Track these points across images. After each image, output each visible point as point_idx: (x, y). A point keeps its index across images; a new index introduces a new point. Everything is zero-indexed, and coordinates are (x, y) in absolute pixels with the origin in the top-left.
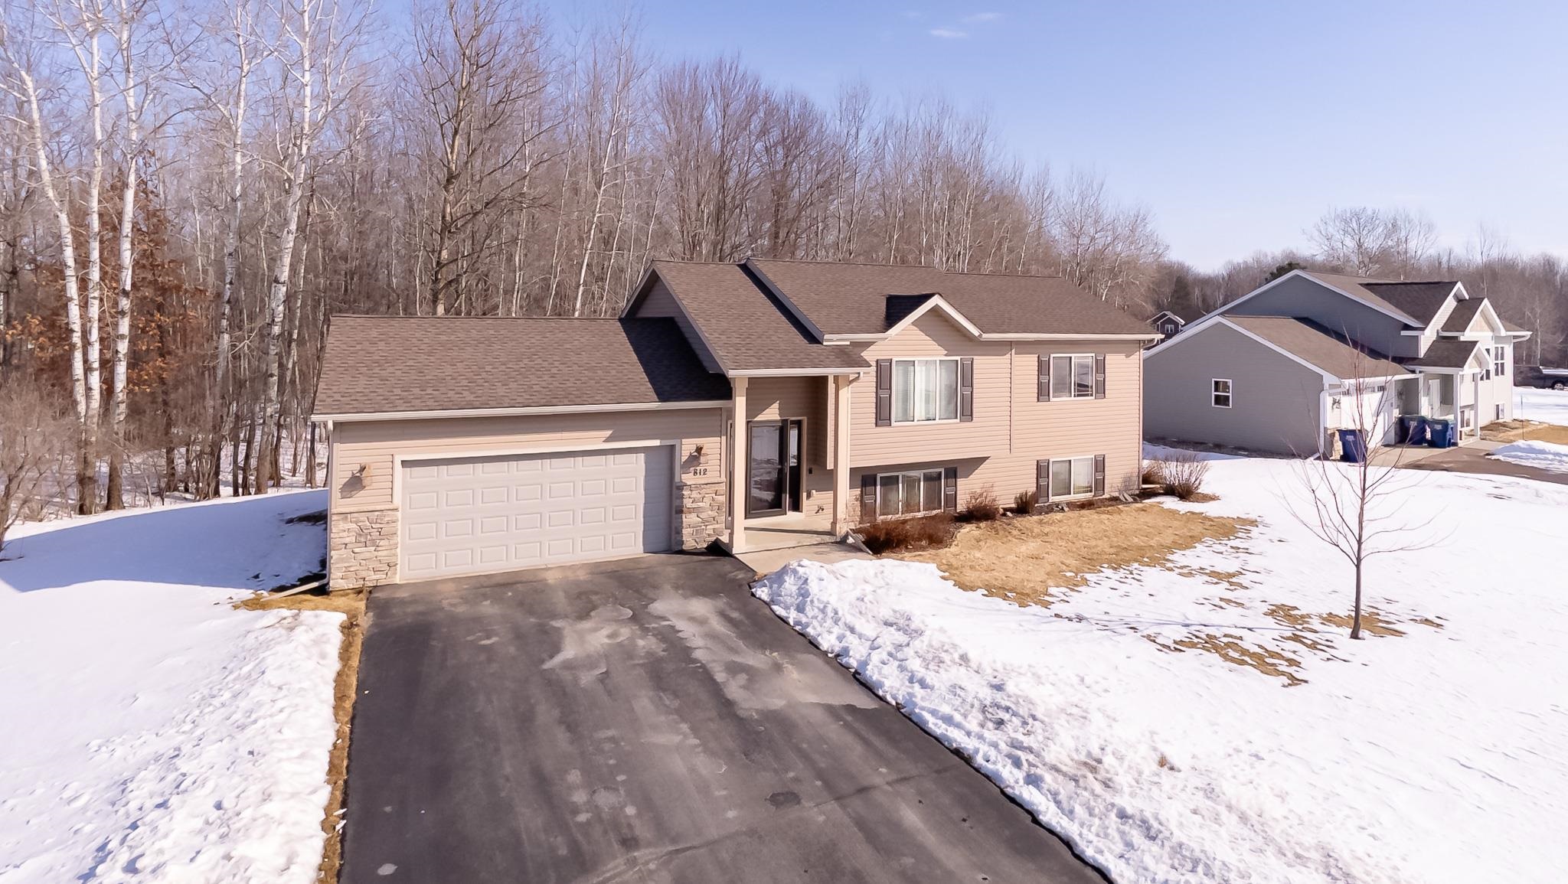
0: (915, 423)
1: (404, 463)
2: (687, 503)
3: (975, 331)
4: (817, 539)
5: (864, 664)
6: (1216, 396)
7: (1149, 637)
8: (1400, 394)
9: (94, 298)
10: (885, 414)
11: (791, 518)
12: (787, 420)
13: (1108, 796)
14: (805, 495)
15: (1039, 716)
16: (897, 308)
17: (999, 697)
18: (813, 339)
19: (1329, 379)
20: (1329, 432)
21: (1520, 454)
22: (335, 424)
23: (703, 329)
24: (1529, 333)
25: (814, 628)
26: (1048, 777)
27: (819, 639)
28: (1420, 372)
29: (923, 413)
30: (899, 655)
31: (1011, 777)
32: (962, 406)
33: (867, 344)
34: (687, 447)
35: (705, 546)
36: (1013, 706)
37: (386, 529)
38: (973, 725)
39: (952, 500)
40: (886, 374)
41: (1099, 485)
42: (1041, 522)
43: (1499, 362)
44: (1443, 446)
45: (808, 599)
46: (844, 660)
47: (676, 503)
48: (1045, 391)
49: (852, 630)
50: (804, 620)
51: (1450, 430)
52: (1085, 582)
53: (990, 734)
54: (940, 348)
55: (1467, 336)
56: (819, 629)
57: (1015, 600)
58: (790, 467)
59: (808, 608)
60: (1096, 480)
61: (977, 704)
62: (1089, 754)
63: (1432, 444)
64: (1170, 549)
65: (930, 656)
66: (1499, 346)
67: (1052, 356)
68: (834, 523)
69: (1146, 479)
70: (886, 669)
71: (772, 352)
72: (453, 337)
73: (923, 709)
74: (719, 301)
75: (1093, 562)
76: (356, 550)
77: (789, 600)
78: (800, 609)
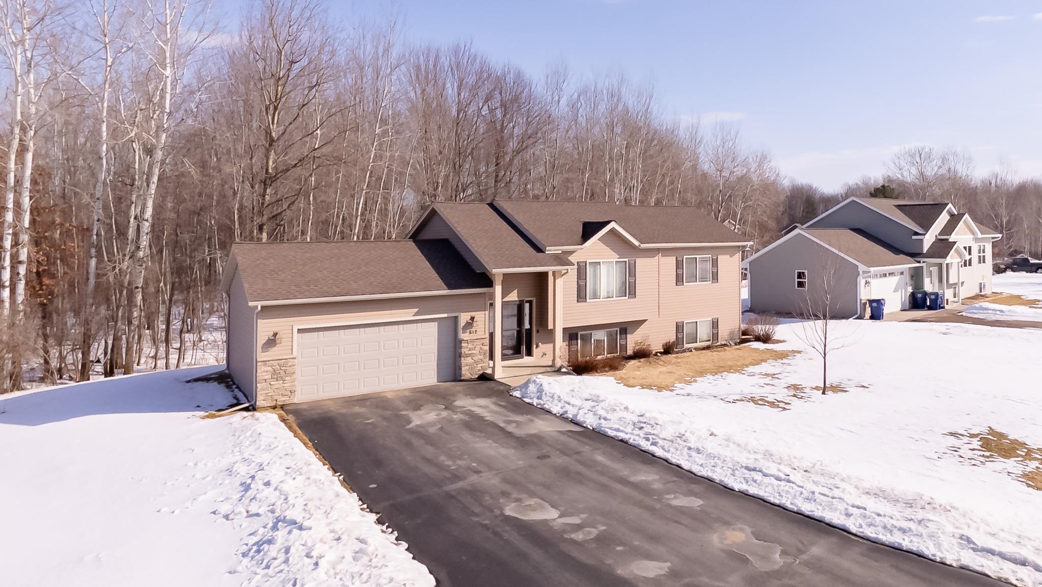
0: (601, 300)
1: (300, 331)
2: (465, 351)
3: (636, 243)
4: (543, 370)
5: (576, 415)
6: (798, 282)
7: (721, 399)
8: (912, 277)
9: (8, 234)
10: (583, 295)
11: (527, 360)
12: (523, 300)
13: (685, 444)
14: (535, 346)
15: (659, 423)
16: (589, 230)
17: (642, 419)
18: (539, 250)
19: (862, 268)
20: (863, 302)
21: (975, 311)
22: (262, 307)
23: (473, 245)
24: (1000, 236)
25: (548, 405)
26: (661, 442)
27: (551, 409)
28: (923, 262)
29: (606, 294)
30: (593, 410)
31: (645, 445)
32: (629, 289)
33: (571, 252)
34: (464, 318)
35: (477, 377)
36: (648, 422)
37: (289, 370)
38: (629, 430)
39: (624, 348)
40: (582, 271)
41: (715, 336)
42: (677, 357)
43: (982, 254)
44: (935, 309)
45: (544, 393)
46: (565, 416)
47: (458, 350)
48: (680, 279)
49: (569, 404)
50: (542, 402)
51: (940, 298)
52: (695, 381)
53: (637, 432)
54: (615, 254)
55: (952, 238)
56: (551, 405)
57: (656, 389)
58: (526, 329)
59: (544, 397)
60: (713, 334)
61: (631, 423)
62: (680, 433)
63: (930, 308)
64: (747, 366)
65: (609, 409)
66: (981, 244)
67: (685, 257)
68: (554, 360)
69: (744, 333)
70: (587, 416)
71: (516, 259)
72: (314, 255)
73: (605, 428)
74: (480, 228)
75: (702, 373)
76: (272, 383)
77: (532, 395)
78: (539, 398)
